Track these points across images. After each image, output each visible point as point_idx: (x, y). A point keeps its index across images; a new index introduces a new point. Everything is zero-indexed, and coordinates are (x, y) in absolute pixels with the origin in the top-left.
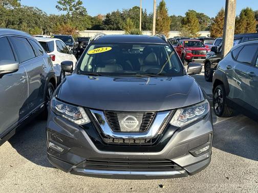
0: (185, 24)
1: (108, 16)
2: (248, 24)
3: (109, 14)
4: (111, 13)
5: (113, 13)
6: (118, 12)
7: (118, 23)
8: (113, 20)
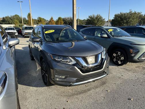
0: (40, 22)
1: (3, 18)
2: (61, 23)
3: (4, 17)
4: (5, 17)
5: (6, 17)
6: (8, 17)
7: (9, 21)
8: (7, 20)
